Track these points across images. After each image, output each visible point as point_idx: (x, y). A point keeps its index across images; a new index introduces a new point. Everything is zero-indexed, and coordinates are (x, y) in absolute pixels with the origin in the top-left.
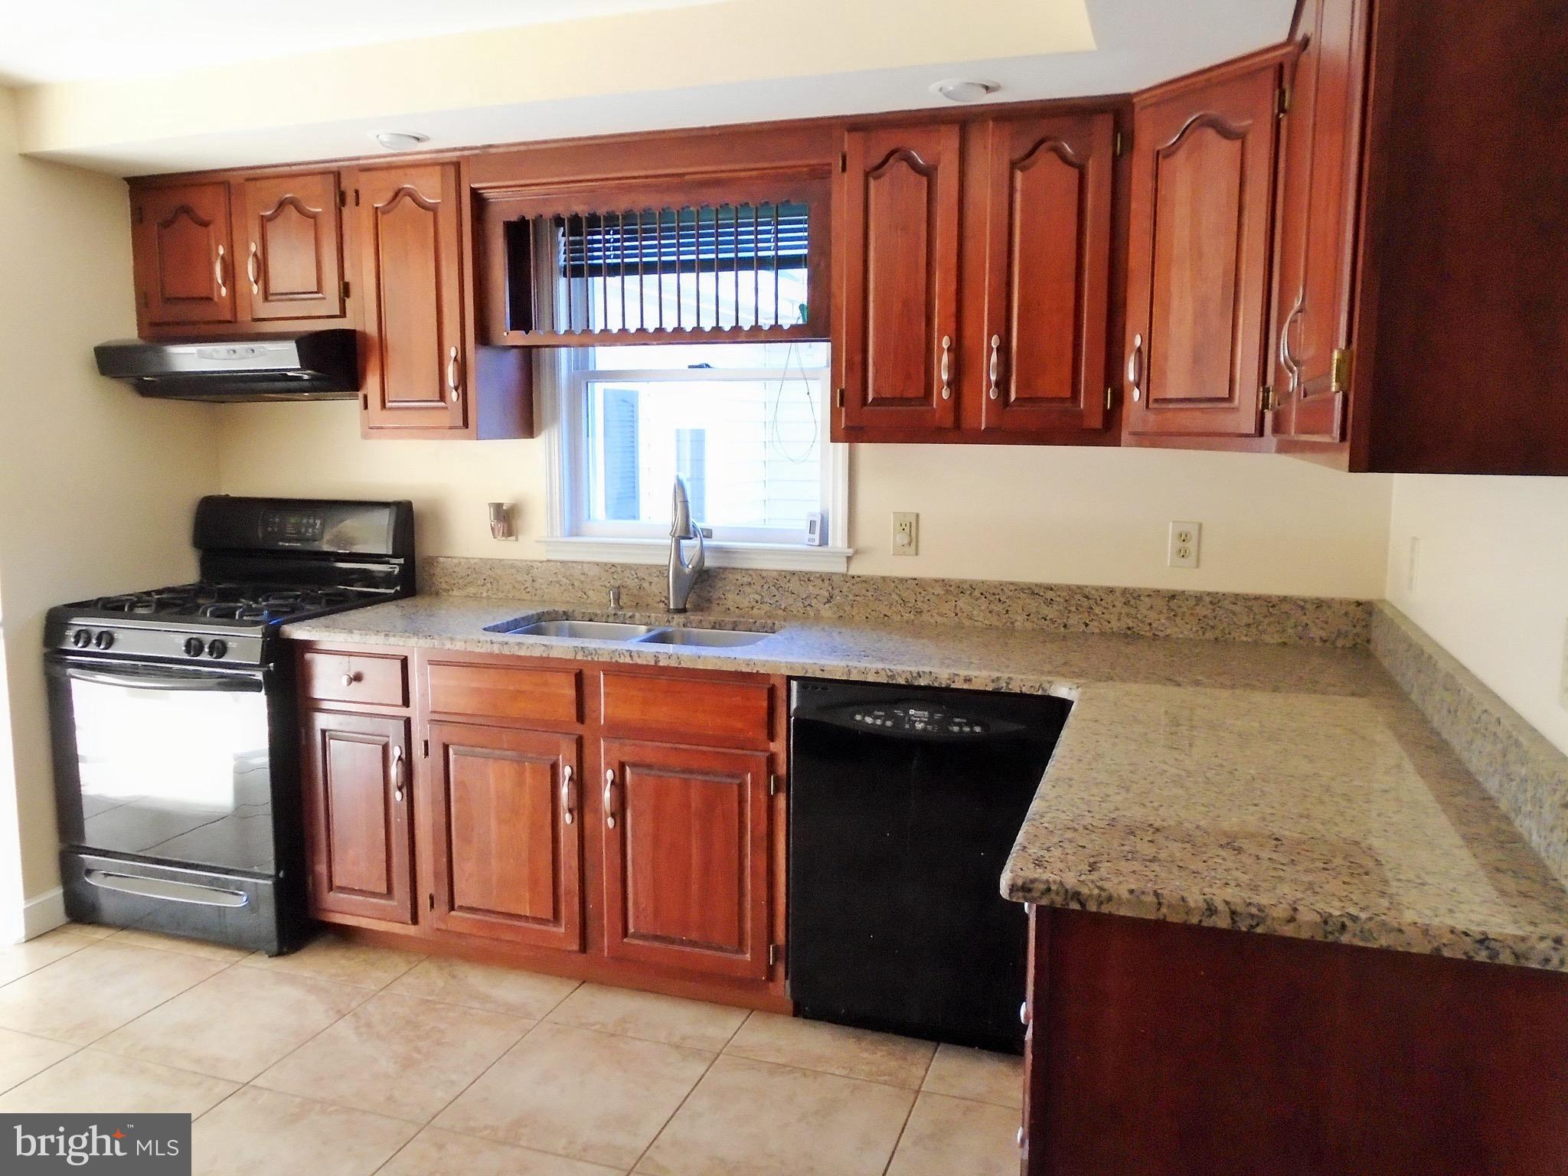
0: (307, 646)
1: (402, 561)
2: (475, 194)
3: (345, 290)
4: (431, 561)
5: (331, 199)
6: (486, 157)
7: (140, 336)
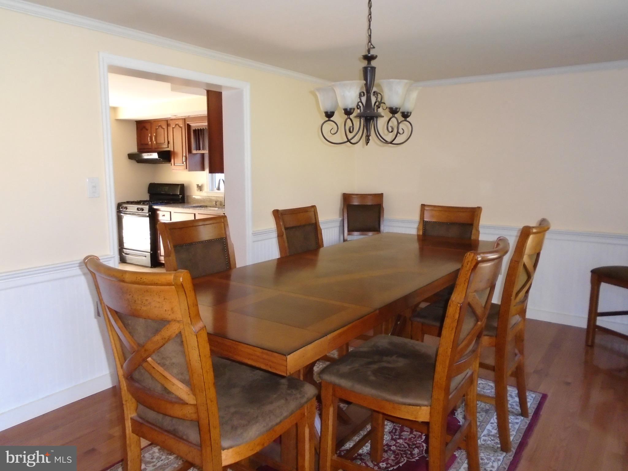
0: (157, 210)
1: (181, 196)
2: (188, 124)
3: (168, 143)
4: (188, 196)
5: (166, 125)
6: (189, 118)
7: (138, 151)
